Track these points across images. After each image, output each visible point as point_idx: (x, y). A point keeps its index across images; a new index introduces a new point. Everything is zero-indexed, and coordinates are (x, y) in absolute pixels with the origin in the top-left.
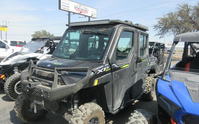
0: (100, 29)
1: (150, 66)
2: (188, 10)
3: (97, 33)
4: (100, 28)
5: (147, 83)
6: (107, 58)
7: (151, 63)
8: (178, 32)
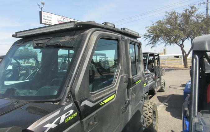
0: (60, 38)
1: (148, 87)
2: (176, 18)
3: (55, 45)
4: (62, 36)
5: (146, 112)
6: (70, 92)
7: (148, 83)
8: (169, 41)
